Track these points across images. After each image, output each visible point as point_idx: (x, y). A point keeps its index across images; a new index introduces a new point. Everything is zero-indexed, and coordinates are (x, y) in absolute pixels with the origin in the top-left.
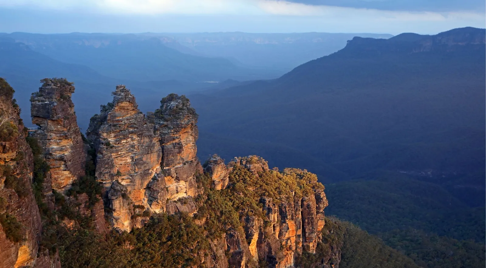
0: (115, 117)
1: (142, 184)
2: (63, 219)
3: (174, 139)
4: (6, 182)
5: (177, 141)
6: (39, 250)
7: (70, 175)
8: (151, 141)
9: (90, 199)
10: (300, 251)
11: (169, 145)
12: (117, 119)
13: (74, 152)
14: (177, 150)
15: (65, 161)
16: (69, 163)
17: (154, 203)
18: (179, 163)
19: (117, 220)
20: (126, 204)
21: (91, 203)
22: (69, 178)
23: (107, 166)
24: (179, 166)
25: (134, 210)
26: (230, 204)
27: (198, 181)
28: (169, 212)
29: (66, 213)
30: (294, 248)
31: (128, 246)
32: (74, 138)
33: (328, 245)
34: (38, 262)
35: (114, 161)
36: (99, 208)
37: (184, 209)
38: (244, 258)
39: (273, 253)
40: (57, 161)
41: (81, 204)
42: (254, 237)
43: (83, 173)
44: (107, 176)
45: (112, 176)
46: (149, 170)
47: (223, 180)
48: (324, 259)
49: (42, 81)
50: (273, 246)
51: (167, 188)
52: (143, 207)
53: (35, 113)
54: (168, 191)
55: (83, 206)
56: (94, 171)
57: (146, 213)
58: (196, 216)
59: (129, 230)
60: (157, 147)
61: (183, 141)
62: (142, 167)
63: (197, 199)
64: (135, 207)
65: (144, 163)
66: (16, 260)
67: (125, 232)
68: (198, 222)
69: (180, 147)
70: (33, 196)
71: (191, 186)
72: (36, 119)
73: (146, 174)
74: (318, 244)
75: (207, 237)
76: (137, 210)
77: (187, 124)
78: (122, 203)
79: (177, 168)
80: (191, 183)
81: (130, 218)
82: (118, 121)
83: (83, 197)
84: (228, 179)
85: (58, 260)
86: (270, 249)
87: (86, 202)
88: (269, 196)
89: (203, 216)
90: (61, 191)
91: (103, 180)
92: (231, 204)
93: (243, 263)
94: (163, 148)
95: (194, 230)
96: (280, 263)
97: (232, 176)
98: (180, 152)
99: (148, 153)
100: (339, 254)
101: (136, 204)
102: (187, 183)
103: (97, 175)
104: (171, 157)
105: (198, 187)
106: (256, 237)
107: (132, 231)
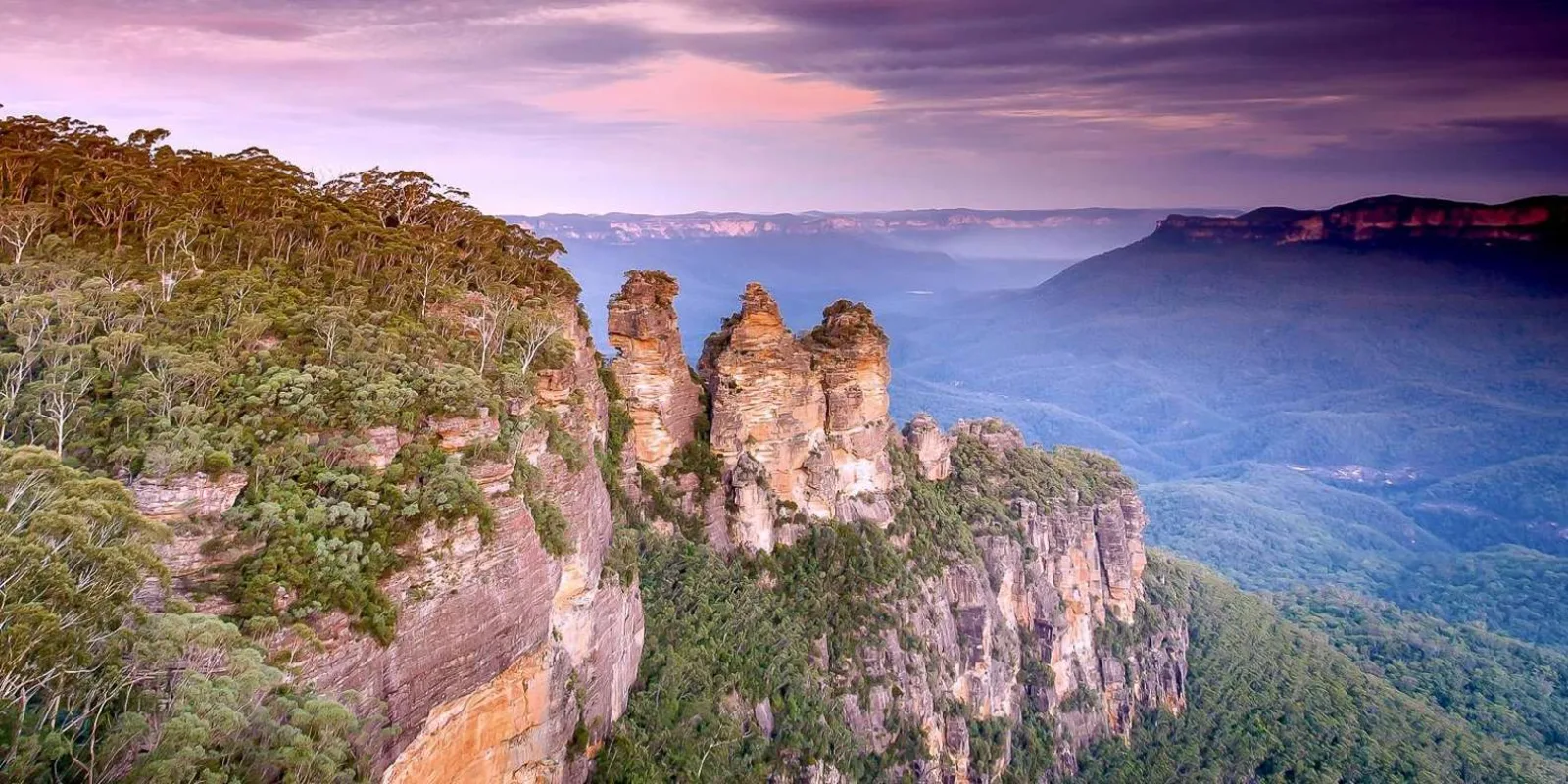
0: (745, 337)
1: (791, 460)
2: (653, 519)
3: (847, 381)
4: (549, 441)
5: (852, 383)
6: (603, 575)
7: (668, 439)
8: (806, 383)
9: (701, 485)
10: (1102, 617)
11: (838, 391)
12: (747, 341)
13: (674, 398)
14: (852, 401)
15: (660, 413)
16: (668, 417)
17: (814, 498)
18: (857, 425)
19: (747, 526)
20: (763, 498)
21: (703, 493)
22: (667, 444)
23: (730, 425)
24: (856, 430)
25: (778, 510)
26: (955, 508)
27: (893, 461)
28: (842, 518)
29: (659, 508)
30: (1087, 609)
31: (767, 580)
32: (677, 372)
33: (1158, 607)
34: (599, 597)
35: (742, 417)
36: (716, 500)
37: (869, 512)
38: (988, 622)
39: (1046, 615)
40: (646, 413)
41: (684, 493)
42: (1004, 579)
43: (691, 438)
44: (729, 442)
45: (739, 445)
46: (803, 434)
47: (940, 460)
48: (1153, 638)
49: (626, 274)
50: (1045, 601)
51: (837, 471)
52: (792, 505)
53: (613, 327)
54: (837, 475)
55: (689, 495)
56: (709, 433)
57: (800, 518)
58: (891, 530)
59: (769, 549)
60: (818, 393)
61: (863, 384)
62: (792, 429)
63: (892, 495)
64: (780, 504)
65: (796, 421)
66: (557, 589)
67: (761, 551)
68: (895, 541)
69: (857, 395)
70: (597, 472)
71: (880, 469)
72: (616, 337)
73: (797, 442)
74: (1137, 604)
75: (915, 571)
76: (784, 511)
77: (869, 354)
78: (756, 496)
79: (853, 434)
80: (879, 462)
81: (771, 523)
82: (750, 345)
83: (689, 480)
84: (948, 460)
85: (637, 596)
86: (1040, 606)
87: (695, 490)
88: (1029, 497)
89: (905, 530)
90: (653, 468)
91: (723, 450)
92: (958, 508)
93: (986, 631)
94: (827, 397)
95: (889, 554)
96: (1061, 638)
97: (957, 455)
98: (857, 405)
99: (801, 405)
100: (1183, 629)
101: (783, 499)
102: (874, 463)
103: (713, 439)
104: (842, 413)
105: (894, 472)
106: (1008, 579)
107: (776, 550)
